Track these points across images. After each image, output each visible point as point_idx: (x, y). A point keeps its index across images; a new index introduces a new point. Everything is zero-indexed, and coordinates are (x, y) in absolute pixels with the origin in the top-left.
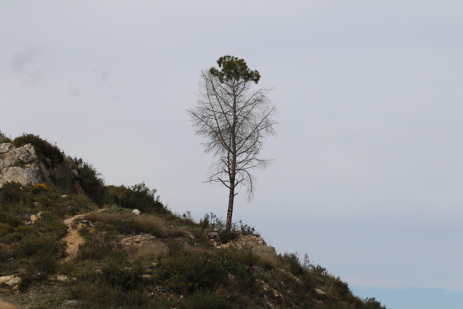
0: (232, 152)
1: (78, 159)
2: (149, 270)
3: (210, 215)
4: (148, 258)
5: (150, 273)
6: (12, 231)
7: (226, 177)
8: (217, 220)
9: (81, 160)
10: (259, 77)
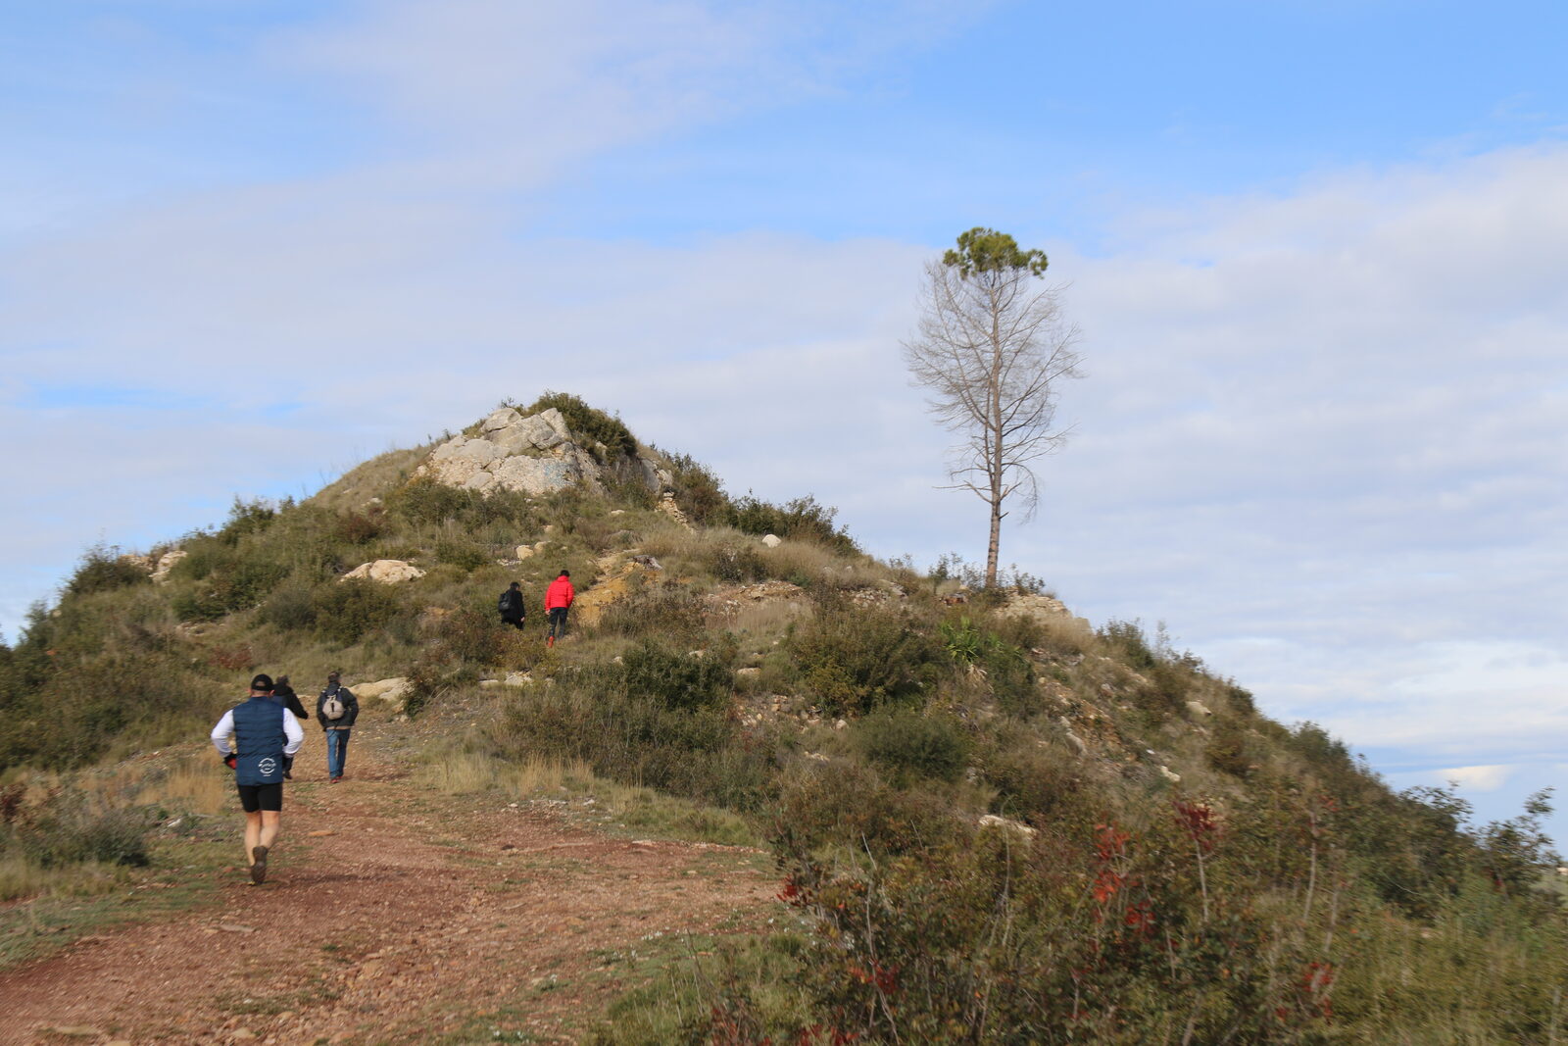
0: (991, 427)
1: (682, 457)
2: (756, 657)
3: (950, 557)
4: (764, 629)
5: (756, 665)
6: (459, 579)
7: (984, 480)
8: (965, 567)
9: (688, 458)
10: (1044, 266)
